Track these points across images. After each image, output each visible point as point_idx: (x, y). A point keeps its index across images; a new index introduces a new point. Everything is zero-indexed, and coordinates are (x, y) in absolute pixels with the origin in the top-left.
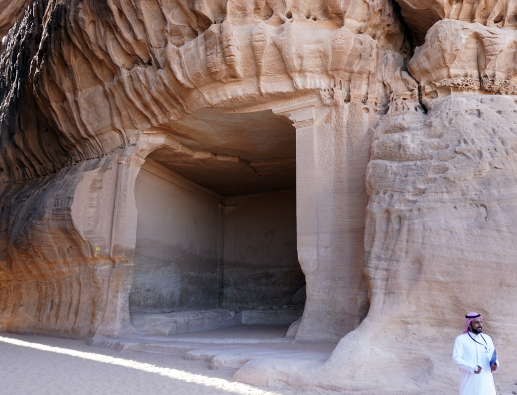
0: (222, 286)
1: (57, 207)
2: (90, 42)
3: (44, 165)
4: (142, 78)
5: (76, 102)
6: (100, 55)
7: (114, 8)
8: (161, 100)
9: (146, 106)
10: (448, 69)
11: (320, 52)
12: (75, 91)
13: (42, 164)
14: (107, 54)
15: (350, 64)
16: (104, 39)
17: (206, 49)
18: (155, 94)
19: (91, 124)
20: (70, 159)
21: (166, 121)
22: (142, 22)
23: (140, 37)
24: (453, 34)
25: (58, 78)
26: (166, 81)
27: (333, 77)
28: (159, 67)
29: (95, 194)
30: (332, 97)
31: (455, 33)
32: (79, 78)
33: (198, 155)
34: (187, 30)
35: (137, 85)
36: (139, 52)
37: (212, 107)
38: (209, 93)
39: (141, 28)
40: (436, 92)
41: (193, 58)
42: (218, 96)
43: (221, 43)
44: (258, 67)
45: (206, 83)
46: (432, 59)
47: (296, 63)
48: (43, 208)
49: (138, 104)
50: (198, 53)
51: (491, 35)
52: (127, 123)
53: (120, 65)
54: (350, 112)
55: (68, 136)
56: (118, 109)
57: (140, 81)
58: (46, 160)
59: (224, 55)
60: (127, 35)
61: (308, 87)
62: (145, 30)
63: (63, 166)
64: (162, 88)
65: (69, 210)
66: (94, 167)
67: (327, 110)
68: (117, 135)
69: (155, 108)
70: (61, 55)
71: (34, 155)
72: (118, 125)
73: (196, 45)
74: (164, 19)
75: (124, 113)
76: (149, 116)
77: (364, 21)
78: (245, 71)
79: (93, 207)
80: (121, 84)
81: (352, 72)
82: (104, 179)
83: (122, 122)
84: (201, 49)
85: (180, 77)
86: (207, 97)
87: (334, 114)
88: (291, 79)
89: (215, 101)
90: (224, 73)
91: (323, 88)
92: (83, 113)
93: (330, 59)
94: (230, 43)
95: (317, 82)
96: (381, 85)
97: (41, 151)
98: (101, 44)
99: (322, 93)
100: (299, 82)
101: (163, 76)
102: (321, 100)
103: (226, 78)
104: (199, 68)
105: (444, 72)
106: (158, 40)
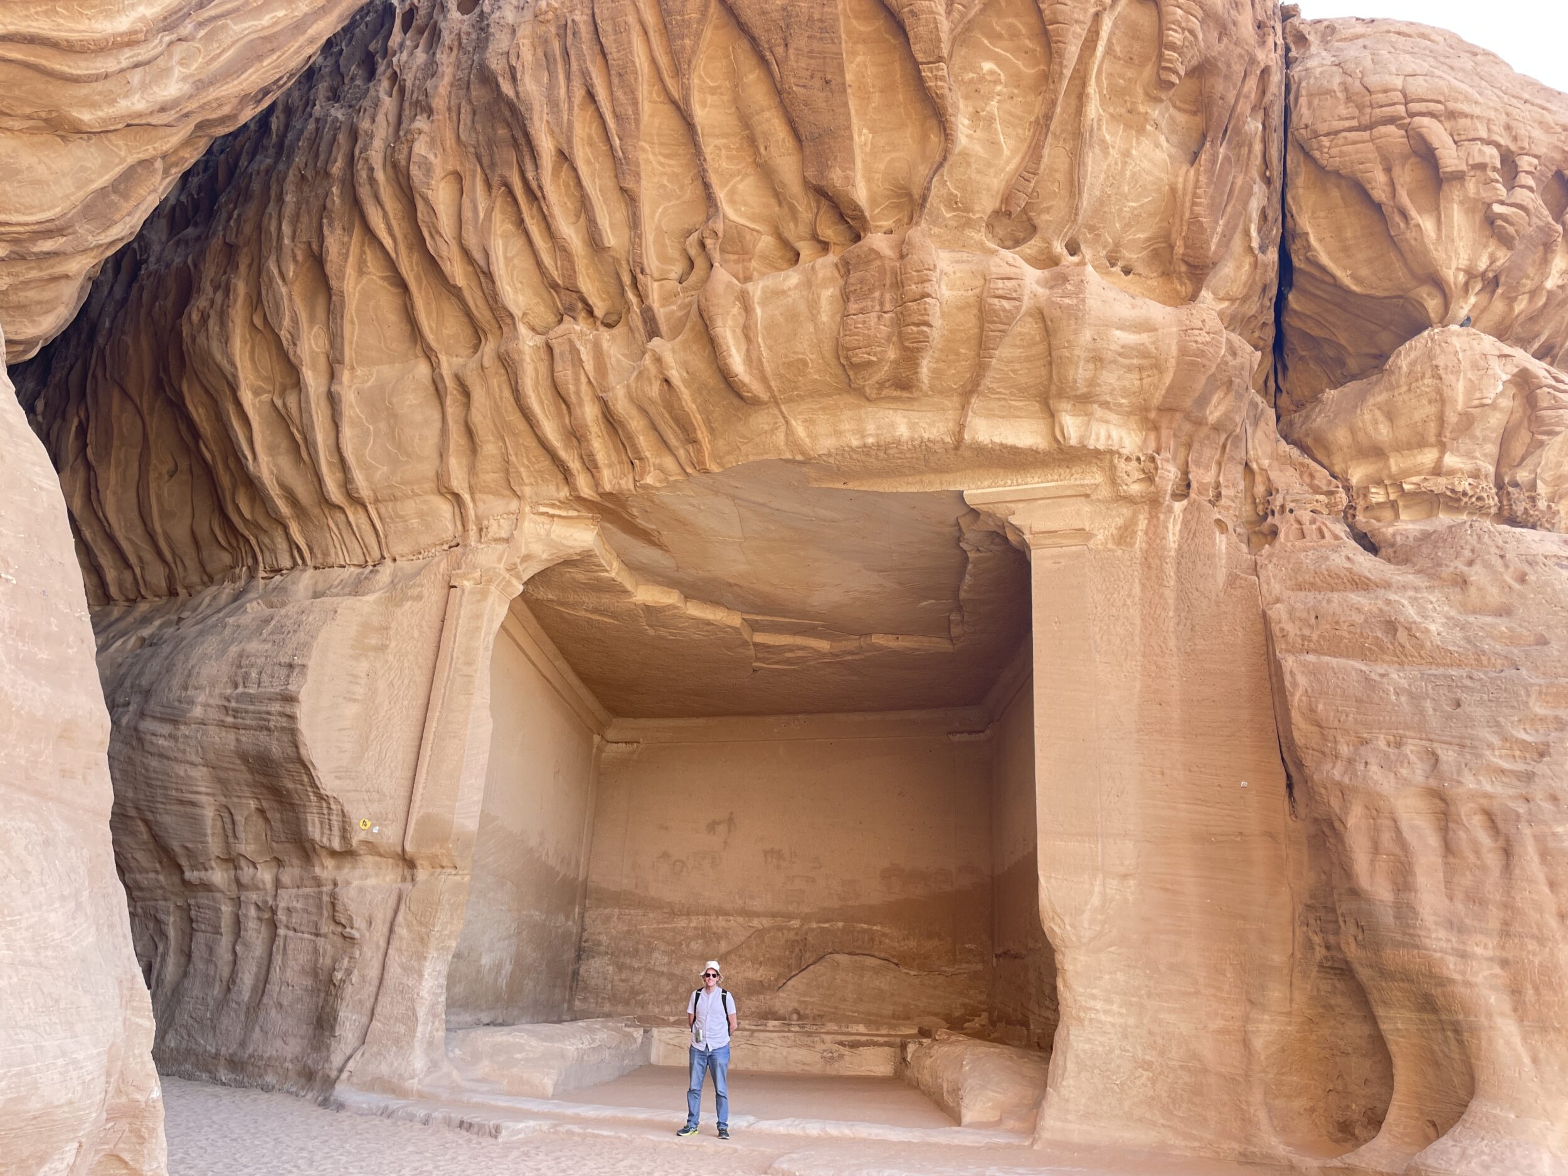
0: (581, 953)
1: (240, 690)
2: (435, 231)
3: (138, 571)
4: (586, 355)
5: (333, 400)
6: (457, 272)
7: (546, 145)
8: (636, 424)
9: (576, 435)
10: (1443, 452)
11: (1144, 354)
12: (333, 368)
13: (128, 566)
14: (484, 275)
15: (1203, 401)
16: (484, 231)
17: (845, 296)
18: (622, 406)
19: (367, 468)
20: (250, 562)
21: (627, 484)
22: (629, 198)
23: (613, 238)
24: (1475, 366)
25: (287, 322)
26: (675, 375)
27: (1156, 428)
28: (653, 331)
29: (364, 665)
30: (1150, 478)
31: (1482, 363)
32: (352, 332)
33: (646, 595)
34: (766, 242)
35: (565, 372)
36: (588, 286)
37: (807, 462)
38: (809, 422)
39: (622, 215)
40: (1393, 505)
41: (792, 316)
42: (838, 433)
43: (899, 284)
44: (980, 368)
45: (816, 393)
46: (1402, 422)
47: (1081, 374)
48: (186, 688)
49: (550, 430)
50: (813, 305)
51: (1553, 383)
52: (490, 475)
53: (517, 313)
54: (1185, 523)
55: (272, 493)
56: (470, 432)
57: (578, 362)
58: (149, 556)
59: (901, 321)
60: (570, 232)
61: (1092, 444)
62: (634, 223)
63: (209, 579)
64: (654, 390)
65: (290, 699)
66: (357, 588)
67: (1126, 511)
68: (445, 508)
69: (599, 445)
70: (317, 260)
71: (111, 538)
72: (458, 481)
73: (808, 284)
74: (709, 198)
75: (490, 448)
76: (575, 465)
77: (1232, 300)
78: (936, 374)
79: (355, 700)
80: (508, 364)
81: (1199, 423)
82: (394, 625)
83: (472, 470)
84: (828, 295)
85: (737, 363)
86: (800, 431)
87: (1142, 523)
88: (1051, 415)
89: (826, 444)
90: (883, 372)
91: (1125, 452)
92: (347, 432)
93: (1168, 379)
94: (928, 288)
95: (1115, 434)
96: (1241, 468)
97: (140, 530)
98: (472, 241)
99: (1122, 465)
100: (1072, 426)
101: (669, 358)
102: (1113, 482)
103: (881, 385)
104: (804, 348)
105: (1428, 457)
106: (664, 258)
